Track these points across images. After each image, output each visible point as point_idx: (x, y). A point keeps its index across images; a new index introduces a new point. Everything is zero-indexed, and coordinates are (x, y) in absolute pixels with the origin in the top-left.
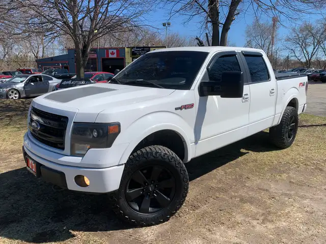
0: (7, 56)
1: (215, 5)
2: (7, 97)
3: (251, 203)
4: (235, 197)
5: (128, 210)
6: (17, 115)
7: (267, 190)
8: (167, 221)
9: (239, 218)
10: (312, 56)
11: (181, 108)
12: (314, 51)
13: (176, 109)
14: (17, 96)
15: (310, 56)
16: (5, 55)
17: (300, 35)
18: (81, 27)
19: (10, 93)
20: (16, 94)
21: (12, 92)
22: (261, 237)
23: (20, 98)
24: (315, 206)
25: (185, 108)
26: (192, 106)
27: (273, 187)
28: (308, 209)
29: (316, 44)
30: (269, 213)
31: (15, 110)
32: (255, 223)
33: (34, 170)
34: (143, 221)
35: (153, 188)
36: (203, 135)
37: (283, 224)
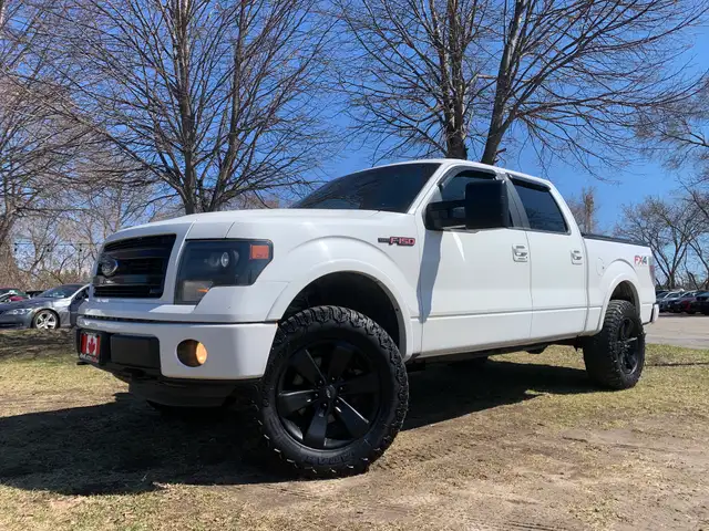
0: (39, 266)
1: (459, 134)
2: (32, 325)
3: (548, 455)
4: (512, 447)
5: (281, 435)
6: (49, 349)
7: (582, 441)
8: (363, 472)
9: (521, 471)
10: (674, 267)
11: (389, 241)
12: (679, 255)
13: (380, 240)
14: (53, 324)
15: (671, 266)
16: (37, 262)
17: (644, 224)
18: (200, 182)
19: (40, 317)
20: (50, 320)
21: (45, 316)
22: (567, 493)
23: (58, 326)
24: (688, 461)
25: (398, 244)
26: (410, 242)
27: (595, 437)
28: (673, 464)
29: (679, 241)
30: (588, 467)
31: (49, 342)
32: (554, 477)
33: (94, 353)
34: (311, 464)
35: (334, 393)
36: (435, 307)
37: (617, 479)
